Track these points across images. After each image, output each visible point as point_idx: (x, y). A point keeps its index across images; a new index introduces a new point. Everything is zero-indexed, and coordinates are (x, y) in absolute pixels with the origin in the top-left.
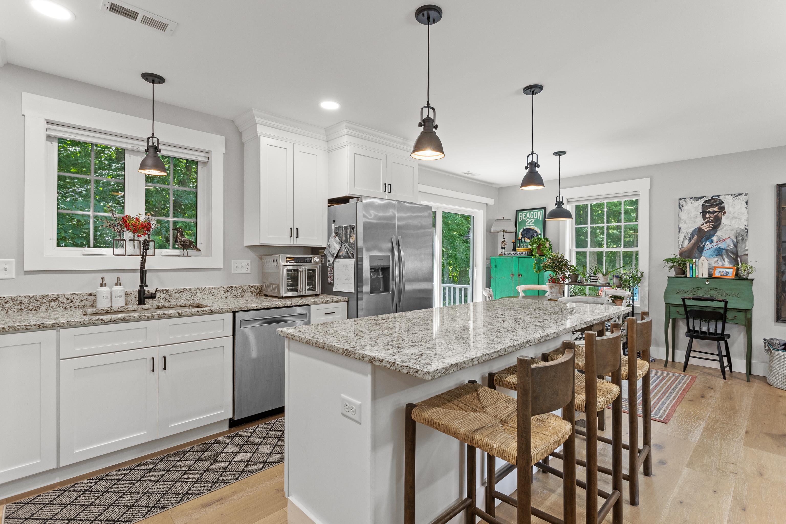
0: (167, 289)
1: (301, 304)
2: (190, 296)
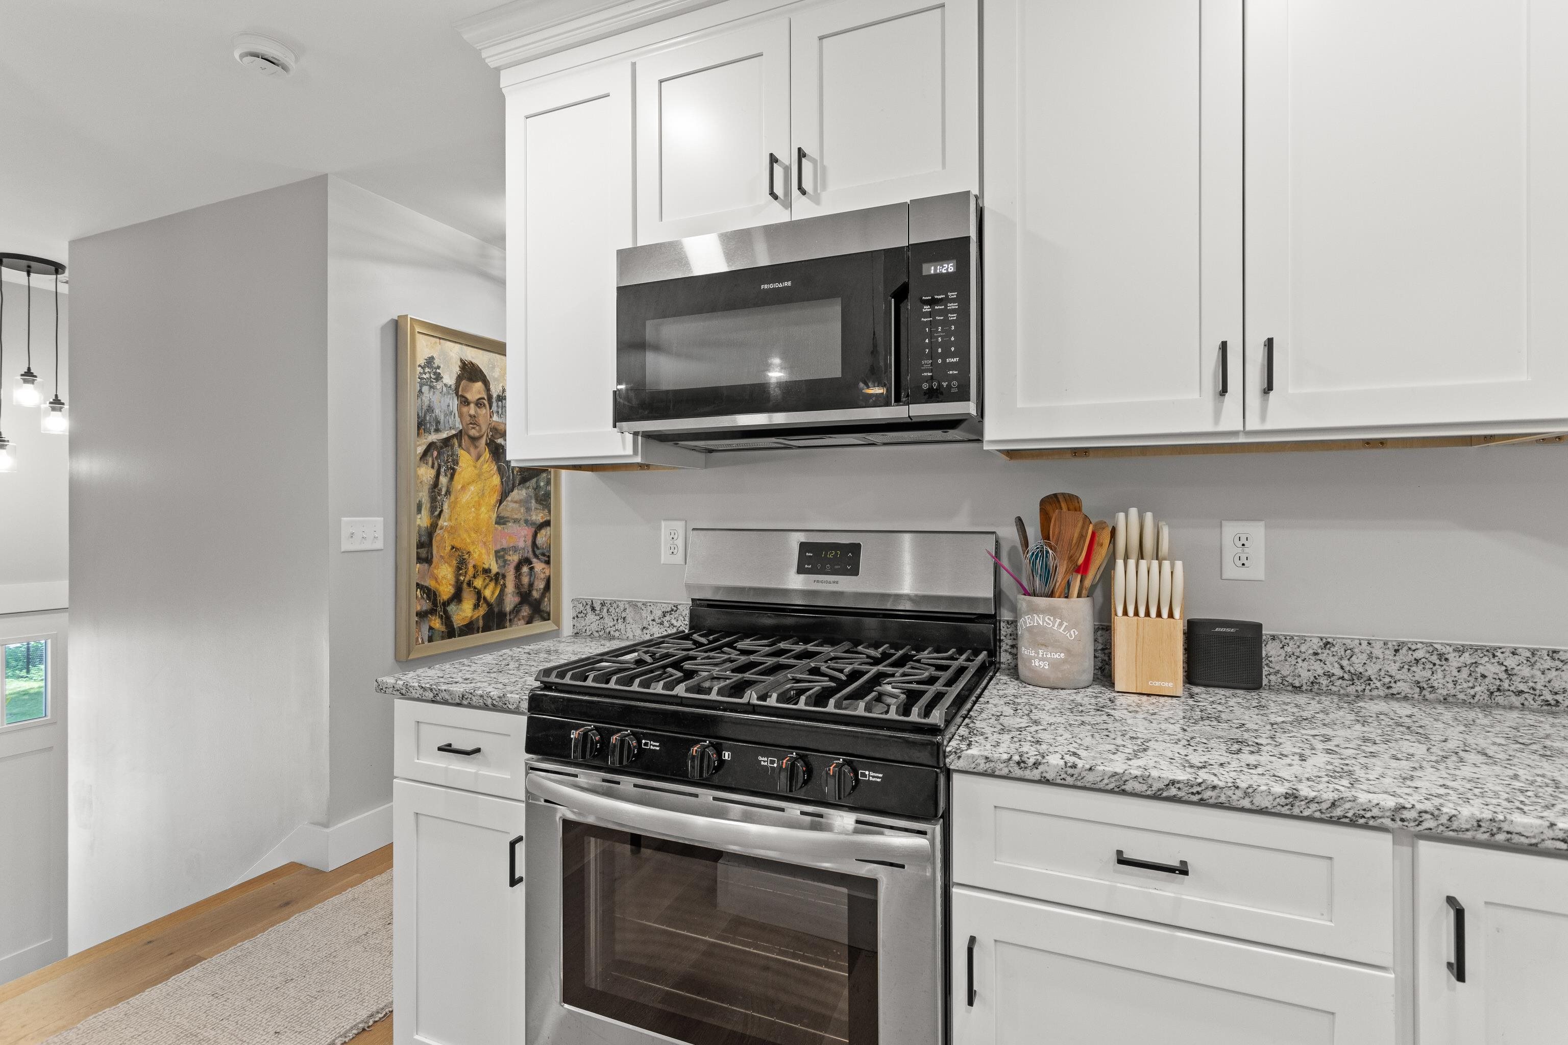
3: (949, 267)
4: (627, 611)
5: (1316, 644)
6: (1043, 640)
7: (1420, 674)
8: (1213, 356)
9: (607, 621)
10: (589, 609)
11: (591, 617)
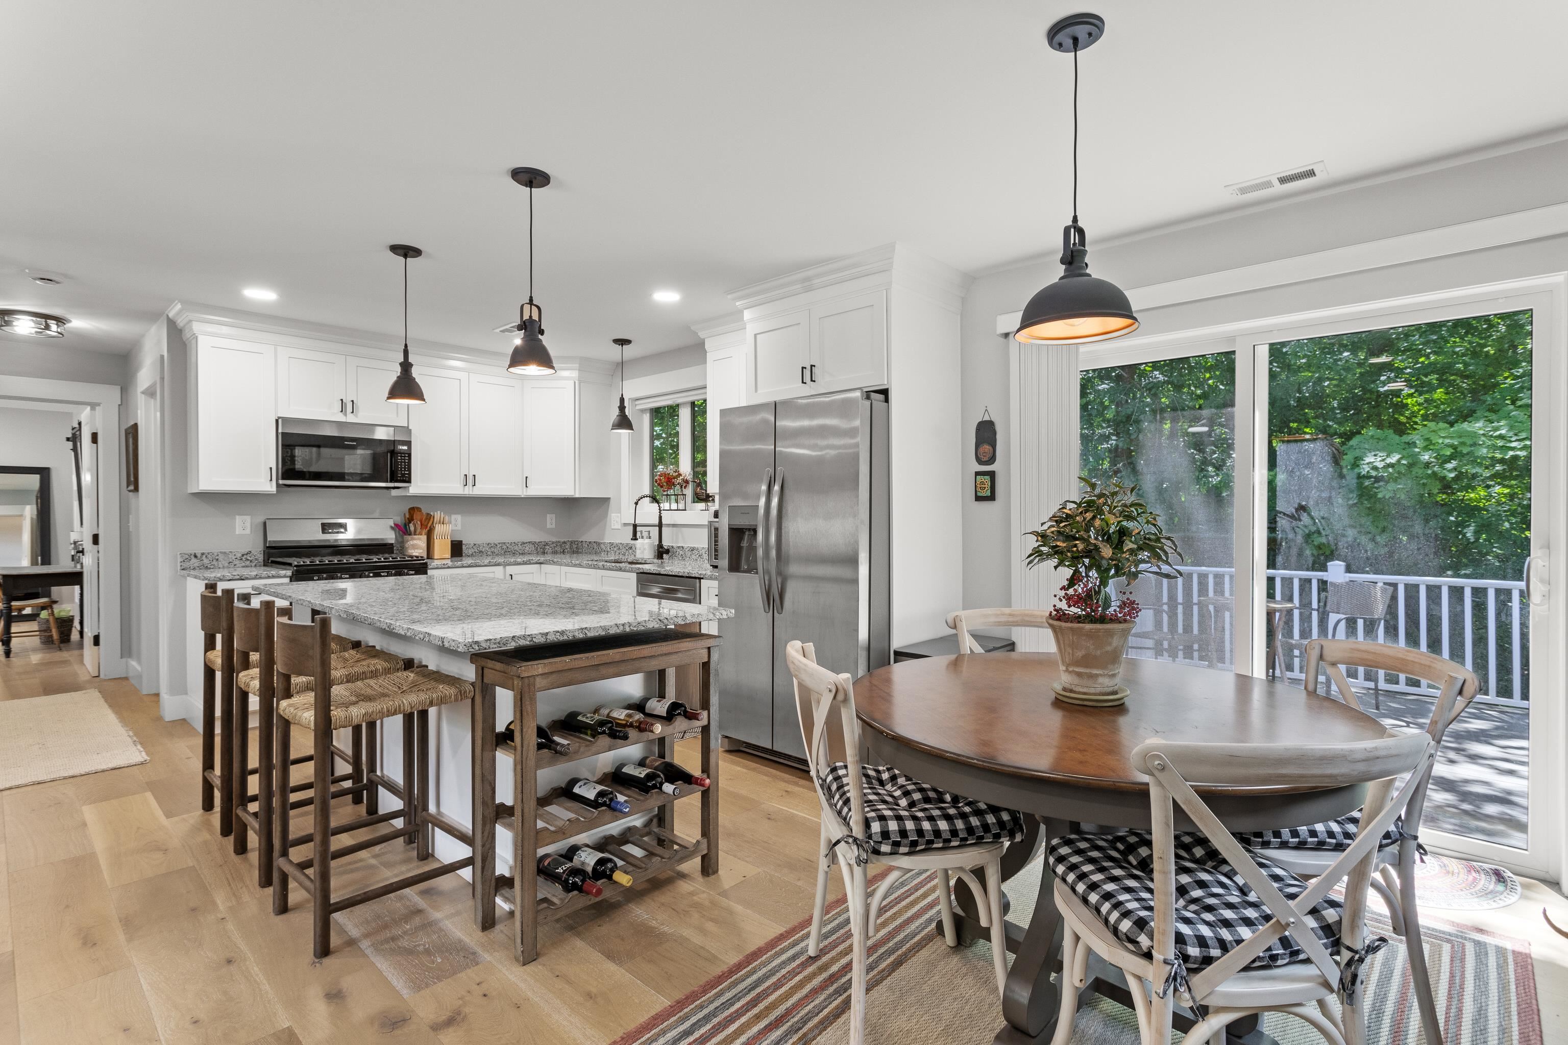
0: (684, 546)
1: (687, 575)
2: (697, 556)
3: (405, 448)
4: (220, 557)
5: (472, 545)
6: (415, 547)
7: (493, 550)
8: (463, 476)
9: (206, 561)
10: (192, 557)
11: (194, 560)
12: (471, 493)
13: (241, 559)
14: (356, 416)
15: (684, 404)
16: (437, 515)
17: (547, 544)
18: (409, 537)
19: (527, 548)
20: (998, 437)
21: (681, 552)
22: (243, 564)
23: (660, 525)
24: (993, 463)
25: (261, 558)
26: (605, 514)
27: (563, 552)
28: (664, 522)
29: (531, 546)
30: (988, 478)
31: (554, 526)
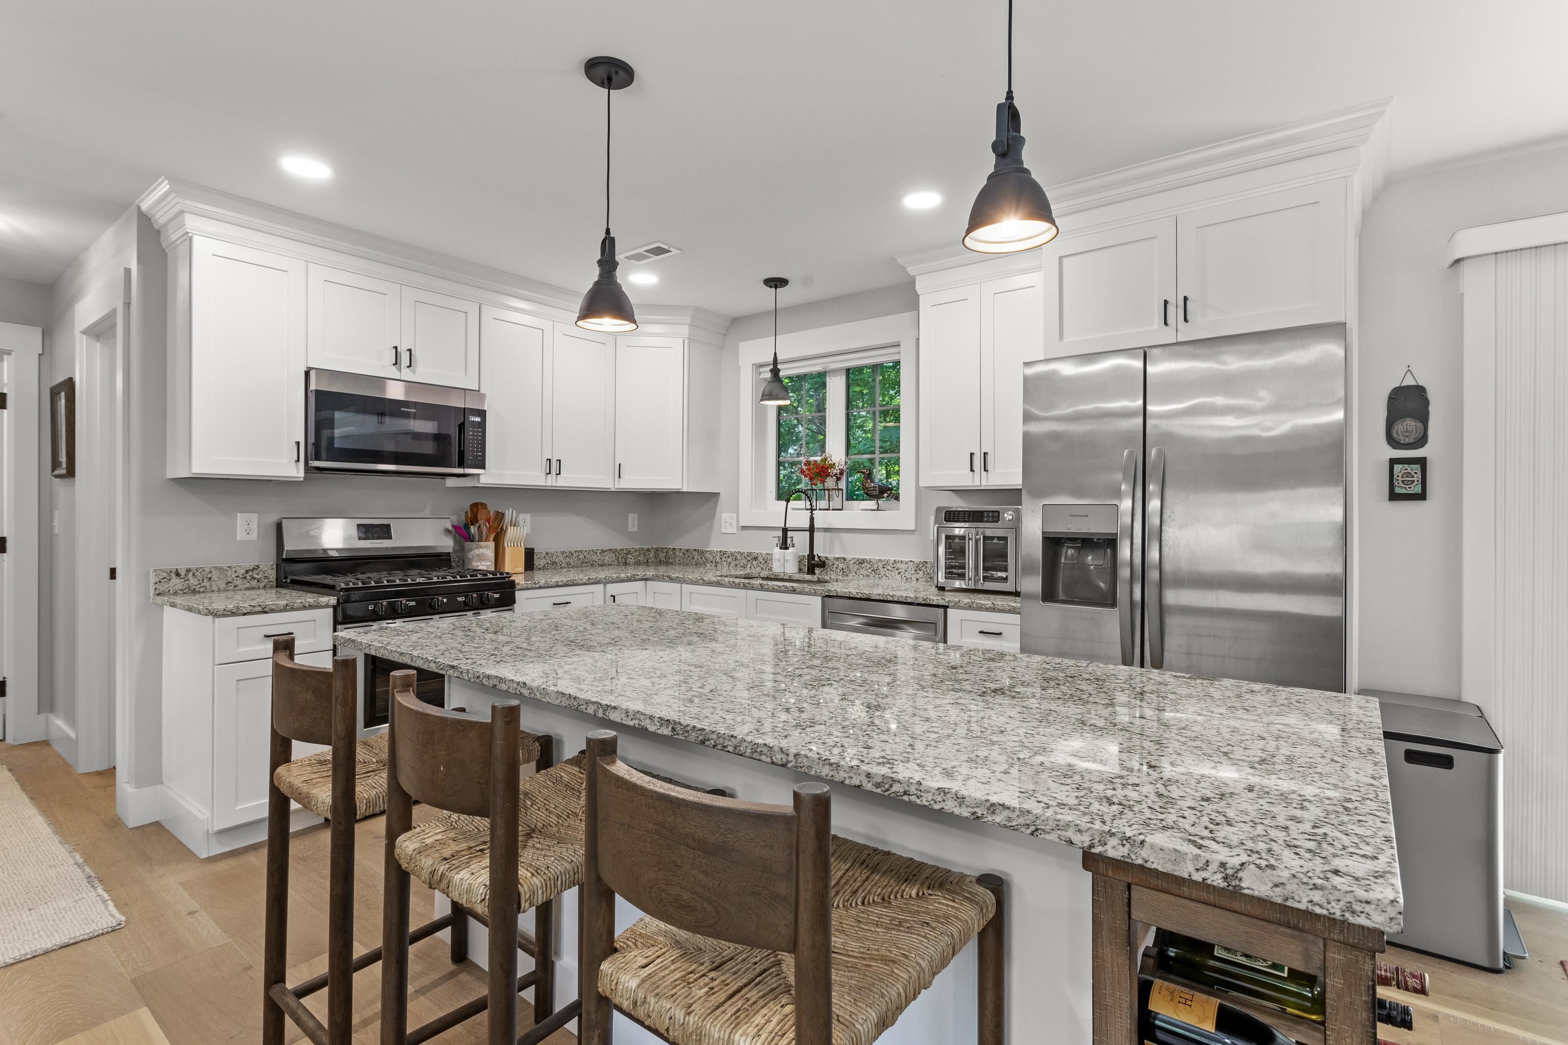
0: (845, 557)
1: (923, 602)
2: (870, 571)
3: (478, 419)
4: (213, 573)
5: (544, 554)
6: (481, 558)
7: (568, 560)
8: (546, 461)
9: (193, 581)
10: (173, 575)
11: (175, 580)
12: (554, 484)
13: (245, 578)
14: (414, 372)
15: (835, 371)
16: (509, 514)
17: (629, 553)
18: (474, 545)
19: (607, 558)
20: (1432, 408)
21: (841, 566)
22: (248, 585)
23: (812, 529)
24: (1422, 446)
25: (272, 575)
26: (711, 515)
27: (647, 563)
28: (817, 525)
29: (612, 555)
30: (1417, 468)
31: (636, 529)
